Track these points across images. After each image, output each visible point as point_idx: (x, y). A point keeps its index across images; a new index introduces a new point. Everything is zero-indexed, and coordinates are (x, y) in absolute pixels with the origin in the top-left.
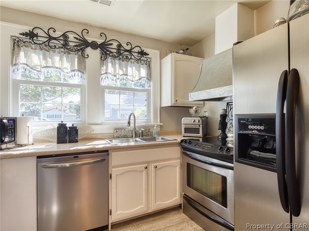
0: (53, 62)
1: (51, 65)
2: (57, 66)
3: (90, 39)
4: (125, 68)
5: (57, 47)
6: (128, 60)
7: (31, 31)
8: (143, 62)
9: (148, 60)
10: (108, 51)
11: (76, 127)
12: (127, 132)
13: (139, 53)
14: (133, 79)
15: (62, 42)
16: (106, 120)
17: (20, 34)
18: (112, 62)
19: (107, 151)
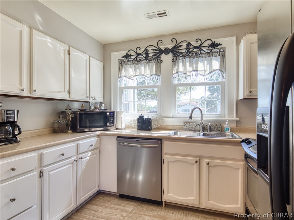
0: (140, 71)
1: (138, 74)
2: (143, 73)
3: (163, 47)
4: (195, 64)
5: (142, 60)
6: (198, 56)
7: (127, 53)
8: (216, 54)
9: (221, 51)
10: (178, 52)
11: (150, 119)
12: (196, 126)
13: (209, 46)
14: (204, 73)
15: (144, 55)
16: (177, 114)
17: (122, 57)
18: (183, 61)
19: (161, 140)
